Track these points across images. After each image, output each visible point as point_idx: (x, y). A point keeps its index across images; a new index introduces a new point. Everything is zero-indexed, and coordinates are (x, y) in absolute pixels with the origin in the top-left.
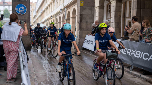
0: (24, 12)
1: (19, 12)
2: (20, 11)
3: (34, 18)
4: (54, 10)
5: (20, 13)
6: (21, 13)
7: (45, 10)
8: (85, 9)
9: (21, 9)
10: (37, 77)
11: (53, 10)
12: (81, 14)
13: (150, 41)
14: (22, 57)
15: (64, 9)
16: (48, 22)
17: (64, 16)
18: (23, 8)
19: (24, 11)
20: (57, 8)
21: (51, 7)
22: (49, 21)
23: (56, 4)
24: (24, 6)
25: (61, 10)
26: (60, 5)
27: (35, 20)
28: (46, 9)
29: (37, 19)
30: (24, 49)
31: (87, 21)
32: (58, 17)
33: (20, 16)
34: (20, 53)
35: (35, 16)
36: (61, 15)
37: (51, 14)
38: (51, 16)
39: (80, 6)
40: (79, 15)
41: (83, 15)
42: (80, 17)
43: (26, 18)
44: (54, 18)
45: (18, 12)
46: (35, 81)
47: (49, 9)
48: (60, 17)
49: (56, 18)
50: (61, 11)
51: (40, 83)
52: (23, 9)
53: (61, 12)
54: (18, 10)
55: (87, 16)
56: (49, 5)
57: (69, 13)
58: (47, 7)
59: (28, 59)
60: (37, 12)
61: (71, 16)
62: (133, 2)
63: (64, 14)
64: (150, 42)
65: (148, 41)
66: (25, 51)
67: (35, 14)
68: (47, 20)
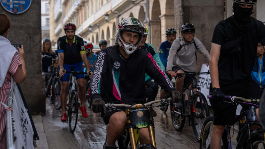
0: (24, 6)
1: (11, 6)
2: (14, 4)
3: (57, 21)
5: (13, 9)
6: (15, 10)
12: (187, 4)
14: (13, 121)
16: (97, 30)
17: (142, 13)
22: (102, 28)
30: (25, 110)
31: (203, 26)
33: (15, 18)
34: (9, 113)
35: (60, 16)
36: (136, 11)
37: (107, 9)
38: (107, 15)
40: (181, 9)
41: (192, 7)
42: (183, 15)
43: (31, 24)
44: (115, 20)
45: (9, 6)
49: (120, 18)
53: (133, 2)
54: (9, 1)
55: (203, 9)
59: (36, 136)
60: (66, 3)
61: (163, 11)
63: (142, 8)
66: (26, 115)
67: (58, 8)
68: (96, 25)
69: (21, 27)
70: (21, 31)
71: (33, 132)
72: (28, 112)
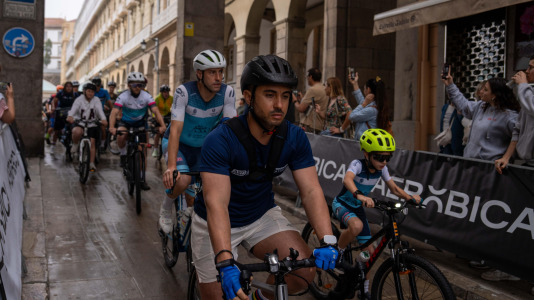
0: (26, 50)
1: (14, 49)
2: (17, 47)
3: (69, 64)
4: (125, 42)
5: (15, 53)
6: (18, 54)
7: (99, 44)
8: (198, 44)
9: (19, 42)
10: (49, 223)
11: (122, 43)
13: (342, 131)
15: (153, 40)
16: (107, 76)
17: (152, 62)
18: (24, 39)
19: (26, 46)
20: (134, 35)
21: (116, 35)
22: (112, 74)
23: (131, 27)
24: (26, 35)
25: (144, 43)
26: (142, 28)
27: (71, 70)
28: (103, 40)
29: (78, 68)
30: (17, 152)
32: (136, 64)
33: (16, 61)
35: (72, 59)
36: (146, 59)
37: (117, 55)
38: (117, 61)
39: (185, 37)
40: (182, 61)
42: (184, 67)
43: (33, 68)
44: (125, 67)
45: (11, 49)
46: (38, 232)
47: (111, 40)
48: (141, 65)
49: (130, 65)
50: (144, 47)
51: (54, 238)
52: (24, 43)
53: (143, 50)
54: (11, 44)
56: (112, 29)
57: (166, 51)
58: (107, 35)
59: (27, 178)
60: (78, 47)
61: (172, 61)
62: (328, 29)
63: (152, 57)
64: (341, 135)
65: (336, 130)
66: (18, 157)
67: (70, 52)
68: (107, 71)
69: (23, 71)
70: (23, 75)
71: (24, 174)
72: (21, 154)
